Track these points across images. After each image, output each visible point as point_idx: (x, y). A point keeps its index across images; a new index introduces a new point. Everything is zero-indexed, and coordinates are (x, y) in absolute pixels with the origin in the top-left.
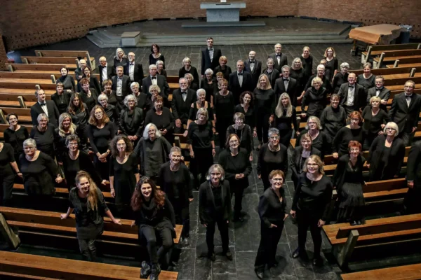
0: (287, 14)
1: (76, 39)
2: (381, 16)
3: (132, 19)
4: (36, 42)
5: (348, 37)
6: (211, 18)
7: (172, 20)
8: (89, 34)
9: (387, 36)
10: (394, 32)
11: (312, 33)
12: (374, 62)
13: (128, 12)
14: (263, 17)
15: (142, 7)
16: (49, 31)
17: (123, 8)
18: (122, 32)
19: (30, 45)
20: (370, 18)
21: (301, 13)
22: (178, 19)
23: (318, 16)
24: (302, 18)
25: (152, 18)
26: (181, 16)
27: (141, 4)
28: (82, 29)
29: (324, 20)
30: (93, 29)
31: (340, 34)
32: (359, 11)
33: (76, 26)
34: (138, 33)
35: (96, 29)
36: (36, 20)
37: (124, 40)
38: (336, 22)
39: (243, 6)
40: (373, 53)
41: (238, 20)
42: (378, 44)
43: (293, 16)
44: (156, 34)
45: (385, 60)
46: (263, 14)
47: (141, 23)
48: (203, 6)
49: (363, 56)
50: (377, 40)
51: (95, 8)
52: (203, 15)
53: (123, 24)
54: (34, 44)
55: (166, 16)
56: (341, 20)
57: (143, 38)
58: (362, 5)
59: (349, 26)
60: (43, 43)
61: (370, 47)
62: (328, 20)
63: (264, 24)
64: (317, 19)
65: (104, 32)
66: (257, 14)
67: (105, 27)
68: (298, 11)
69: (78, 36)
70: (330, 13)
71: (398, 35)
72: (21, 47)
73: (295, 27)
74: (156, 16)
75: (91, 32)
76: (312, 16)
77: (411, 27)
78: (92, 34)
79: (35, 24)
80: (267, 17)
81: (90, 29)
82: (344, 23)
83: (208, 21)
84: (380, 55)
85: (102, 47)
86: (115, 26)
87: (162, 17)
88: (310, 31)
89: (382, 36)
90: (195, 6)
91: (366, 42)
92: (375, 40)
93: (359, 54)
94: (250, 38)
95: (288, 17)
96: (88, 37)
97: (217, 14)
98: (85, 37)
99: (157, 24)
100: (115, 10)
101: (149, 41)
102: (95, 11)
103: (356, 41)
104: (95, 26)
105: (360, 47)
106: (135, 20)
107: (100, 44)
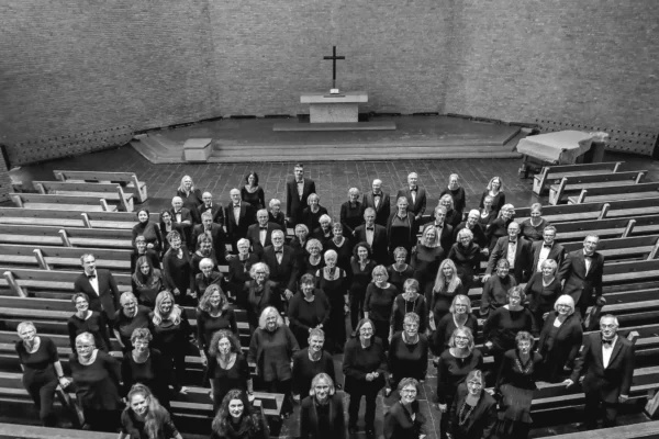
0: (428, 110)
1: (114, 148)
2: (565, 116)
3: (198, 116)
4: (54, 153)
5: (515, 149)
6: (317, 117)
7: (260, 118)
8: (134, 140)
9: (572, 151)
10: (583, 143)
11: (464, 142)
12: (551, 191)
13: (192, 107)
14: (393, 115)
15: (214, 98)
16: (72, 135)
17: (184, 99)
18: (185, 139)
19: (44, 157)
20: (549, 119)
21: (449, 108)
22: (267, 117)
23: (474, 114)
24: (449, 115)
25: (228, 115)
26: (272, 112)
27: (212, 93)
28: (122, 132)
29: (482, 120)
30: (141, 132)
31: (505, 143)
32: (533, 107)
33: (115, 128)
34: (209, 141)
35: (145, 131)
36: (50, 119)
37: (187, 152)
38: (499, 123)
39: (364, 99)
40: (550, 176)
41: (356, 120)
42: (558, 163)
43: (437, 114)
44: (235, 142)
45: (568, 187)
46: (392, 110)
47: (212, 123)
48: (305, 99)
49: (536, 181)
50: (557, 158)
51: (143, 100)
52: (304, 112)
53: (186, 125)
54: (51, 156)
55: (250, 112)
56: (508, 120)
57: (217, 148)
58: (538, 99)
59: (518, 130)
60: (64, 154)
61: (547, 168)
62: (489, 121)
63: (394, 128)
64: (471, 118)
65: (157, 138)
66: (384, 110)
67: (158, 129)
68: (444, 104)
69: (118, 143)
70: (491, 109)
71: (587, 148)
72: (31, 161)
73: (441, 131)
74: (235, 112)
75: (137, 137)
76: (464, 114)
77: (607, 135)
78: (138, 141)
79: (51, 125)
80: (399, 115)
81: (136, 133)
82: (511, 124)
83: (312, 120)
84: (561, 180)
85: (155, 162)
86: (173, 127)
87: (243, 114)
88: (462, 138)
89: (565, 150)
90: (292, 97)
91: (542, 158)
92: (553, 157)
93: (530, 175)
94: (374, 150)
95: (429, 114)
96: (133, 144)
97: (326, 112)
98: (128, 145)
99: (235, 125)
100: (171, 102)
101: (225, 153)
102: (142, 104)
103: (527, 156)
104: (142, 128)
105: (532, 166)
106: (204, 118)
107: (152, 157)
